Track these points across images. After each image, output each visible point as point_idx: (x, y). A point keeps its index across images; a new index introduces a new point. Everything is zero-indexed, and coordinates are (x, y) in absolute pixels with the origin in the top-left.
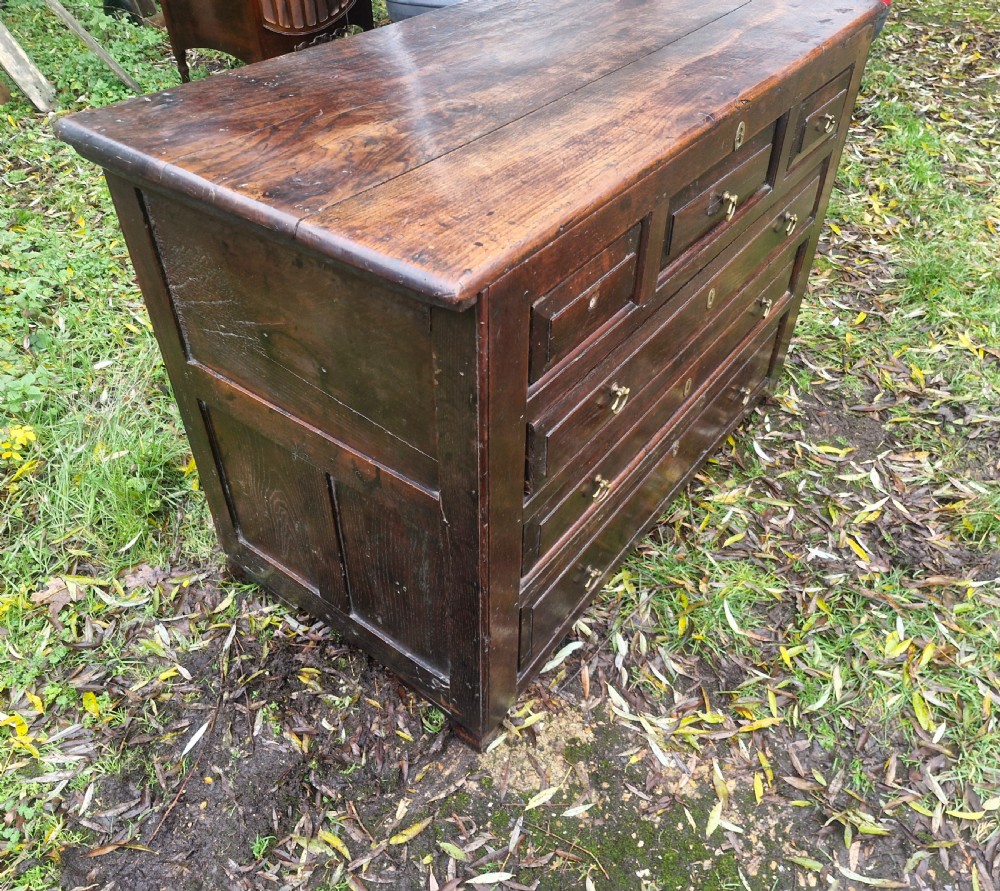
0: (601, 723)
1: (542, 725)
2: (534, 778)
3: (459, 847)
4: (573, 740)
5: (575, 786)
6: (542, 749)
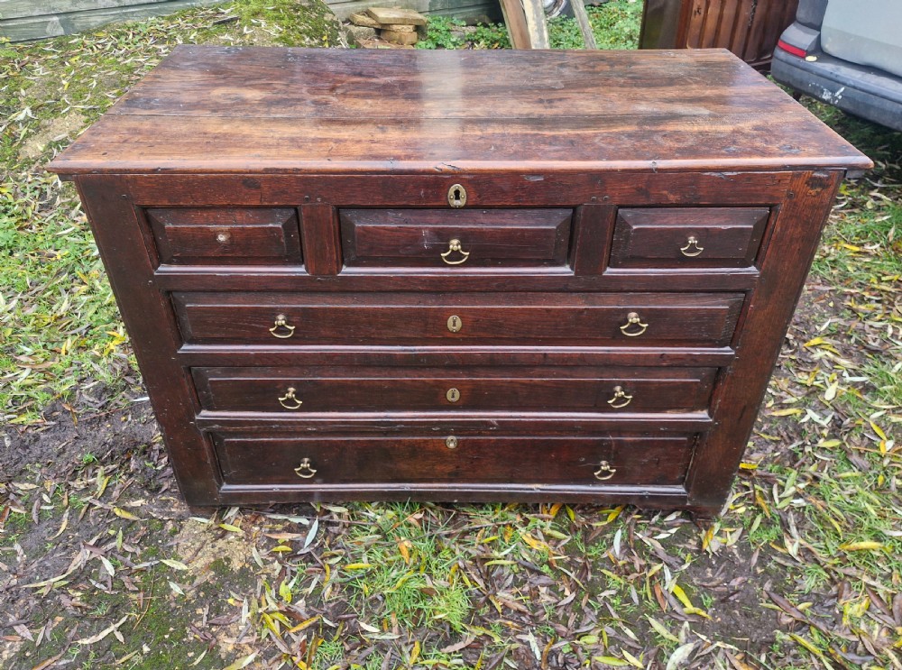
0: (251, 568)
1: (232, 538)
2: (189, 554)
3: (123, 541)
4: (228, 559)
5: (194, 578)
6: (213, 547)
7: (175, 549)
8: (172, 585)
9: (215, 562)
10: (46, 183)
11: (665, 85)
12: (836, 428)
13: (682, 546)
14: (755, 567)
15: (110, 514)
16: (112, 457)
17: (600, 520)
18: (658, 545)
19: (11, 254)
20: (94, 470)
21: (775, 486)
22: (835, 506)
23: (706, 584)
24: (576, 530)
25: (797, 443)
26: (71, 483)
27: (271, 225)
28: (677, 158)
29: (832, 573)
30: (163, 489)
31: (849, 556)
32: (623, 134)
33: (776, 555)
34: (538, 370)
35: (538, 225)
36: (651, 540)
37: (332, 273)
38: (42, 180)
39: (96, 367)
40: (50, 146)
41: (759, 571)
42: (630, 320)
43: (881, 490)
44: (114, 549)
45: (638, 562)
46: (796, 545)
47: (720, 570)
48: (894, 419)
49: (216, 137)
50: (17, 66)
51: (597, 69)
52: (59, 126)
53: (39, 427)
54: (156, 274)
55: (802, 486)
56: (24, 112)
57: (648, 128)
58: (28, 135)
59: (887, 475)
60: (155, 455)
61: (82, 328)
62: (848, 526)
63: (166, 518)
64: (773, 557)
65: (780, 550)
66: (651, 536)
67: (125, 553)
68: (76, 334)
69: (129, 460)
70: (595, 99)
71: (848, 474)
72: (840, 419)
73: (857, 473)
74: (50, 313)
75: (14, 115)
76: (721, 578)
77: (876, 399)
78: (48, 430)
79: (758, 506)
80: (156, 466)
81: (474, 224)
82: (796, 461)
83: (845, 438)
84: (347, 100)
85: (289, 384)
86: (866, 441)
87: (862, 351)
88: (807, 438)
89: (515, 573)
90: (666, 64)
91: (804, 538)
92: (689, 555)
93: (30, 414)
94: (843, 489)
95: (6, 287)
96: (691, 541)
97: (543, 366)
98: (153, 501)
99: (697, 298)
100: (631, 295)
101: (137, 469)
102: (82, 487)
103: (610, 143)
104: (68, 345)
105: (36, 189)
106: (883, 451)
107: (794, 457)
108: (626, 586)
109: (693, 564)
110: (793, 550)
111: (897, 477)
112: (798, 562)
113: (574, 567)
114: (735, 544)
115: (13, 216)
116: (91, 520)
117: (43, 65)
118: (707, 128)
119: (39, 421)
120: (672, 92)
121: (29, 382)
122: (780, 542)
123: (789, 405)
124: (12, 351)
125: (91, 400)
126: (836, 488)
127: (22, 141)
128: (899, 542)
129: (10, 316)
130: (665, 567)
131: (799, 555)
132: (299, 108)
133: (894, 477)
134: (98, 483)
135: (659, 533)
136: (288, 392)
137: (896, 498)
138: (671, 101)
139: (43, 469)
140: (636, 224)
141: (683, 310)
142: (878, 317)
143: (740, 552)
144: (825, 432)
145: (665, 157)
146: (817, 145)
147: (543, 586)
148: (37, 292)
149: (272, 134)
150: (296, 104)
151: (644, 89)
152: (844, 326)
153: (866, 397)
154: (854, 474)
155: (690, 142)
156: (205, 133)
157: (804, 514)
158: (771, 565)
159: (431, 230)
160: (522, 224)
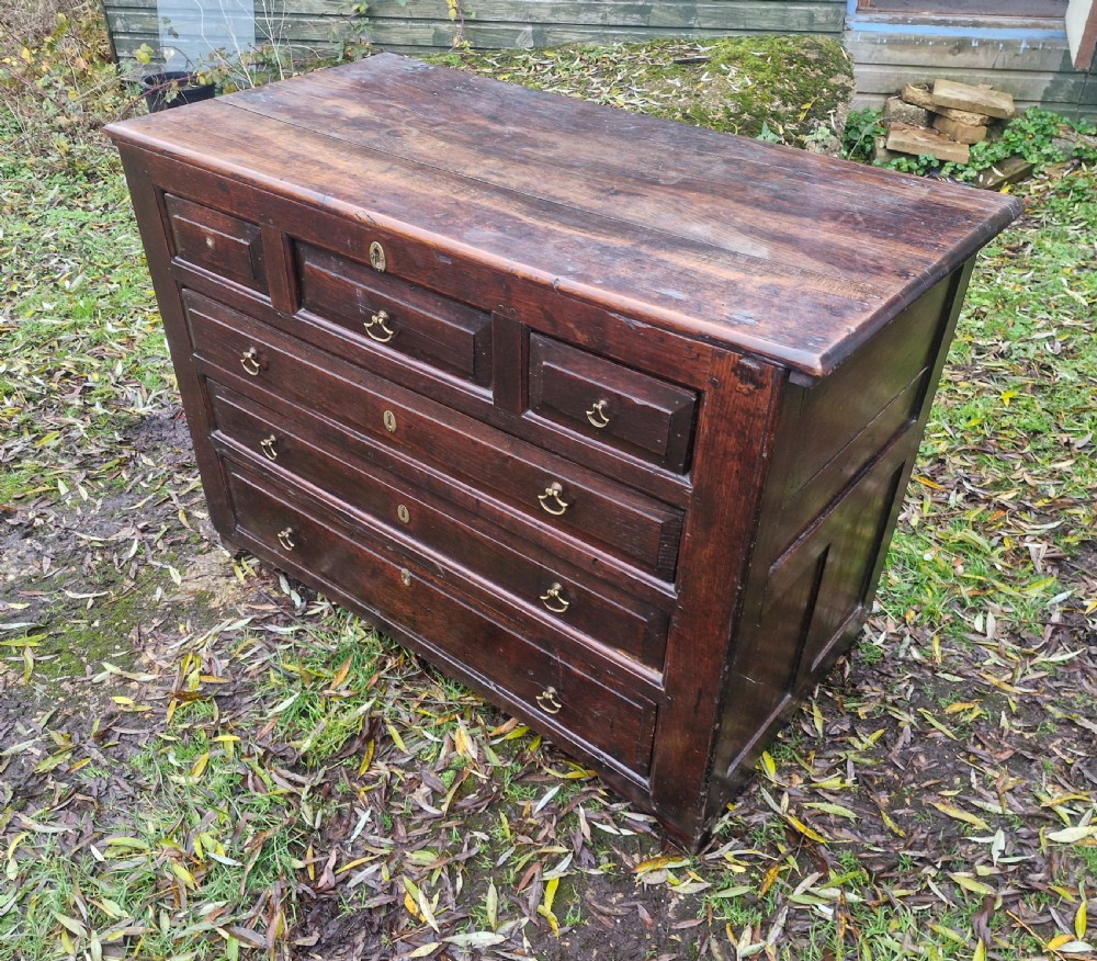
4: (213, 595)
5: (177, 594)
7: (188, 565)
8: (159, 590)
9: (203, 592)
13: (618, 852)
17: (558, 770)
18: (586, 830)
24: (521, 761)
27: (242, 241)
34: (480, 522)
35: (459, 323)
37: (288, 311)
45: (546, 832)
54: (172, 262)
57: (644, 248)
81: (401, 299)
96: (636, 856)
99: (628, 493)
100: (557, 459)
109: (606, 875)
140: (547, 360)
141: (611, 503)
147: (428, 785)
159: (365, 292)
160: (444, 318)
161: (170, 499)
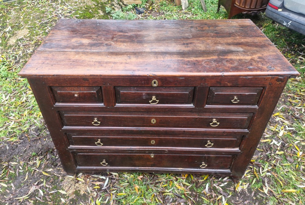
0: (87, 194)
1: (80, 183)
2: (67, 188)
3: (46, 183)
4: (79, 191)
5: (68, 197)
6: (74, 186)
7: (62, 187)
8: (62, 199)
9: (75, 191)
10: (17, 54)
11: (228, 37)
12: (283, 146)
13: (228, 189)
14: (253, 197)
15: (41, 174)
16: (41, 153)
17: (202, 179)
18: (221, 189)
19: (6, 79)
20: (36, 158)
21: (261, 168)
22: (281, 176)
23: (236, 203)
24: (193, 183)
25: (269, 152)
26: (29, 162)
27: (92, 92)
28: (231, 72)
29: (279, 200)
30: (58, 165)
31: (285, 194)
32: (212, 60)
33: (260, 193)
34: (181, 135)
35: (182, 92)
36: (218, 187)
37: (113, 106)
38: (15, 53)
39: (35, 121)
40: (17, 40)
41: (254, 198)
42: (213, 122)
43: (297, 170)
44: (43, 186)
45: (214, 195)
46: (267, 190)
47: (241, 198)
48: (303, 144)
49: (73, 61)
50: (5, 11)
51: (204, 29)
52: (20, 33)
53: (18, 142)
54: (54, 106)
55: (270, 168)
56: (9, 28)
57: (221, 57)
58: (10, 37)
59: (299, 165)
60: (55, 153)
61: (30, 107)
62: (285, 183)
63: (59, 176)
64: (259, 194)
65: (261, 191)
66: (218, 186)
67: (46, 188)
68: (28, 109)
69: (47, 154)
70: (203, 43)
71: (286, 164)
72: (284, 143)
73: (289, 164)
74: (20, 101)
75: (5, 29)
76: (241, 201)
77: (297, 136)
78: (21, 143)
79: (255, 175)
80: (55, 157)
81: (161, 91)
82: (268, 159)
83: (285, 151)
84: (117, 43)
85: (99, 138)
86: (293, 152)
87: (293, 118)
88: (272, 151)
89: (173, 198)
90: (228, 26)
91: (270, 187)
92: (231, 192)
93: (14, 138)
94: (284, 169)
95: (5, 92)
96: (232, 187)
97: (183, 134)
98: (55, 169)
99: (236, 115)
100: (214, 114)
101: (50, 158)
102: (32, 164)
103: (208, 65)
104: (26, 113)
105: (13, 56)
106: (298, 156)
107: (268, 157)
108: (210, 203)
109: (232, 195)
110: (266, 191)
111: (303, 165)
112: (267, 196)
113: (192, 196)
114: (246, 188)
115: (6, 66)
116: (35, 176)
117: (14, 10)
118: (242, 57)
119: (18, 140)
120: (230, 40)
121: (14, 126)
122: (262, 188)
123: (267, 138)
124: (8, 115)
125: (34, 133)
126: (281, 169)
127: (8, 39)
128: (302, 189)
129: (7, 102)
130: (223, 196)
131: (268, 193)
132: (101, 47)
133: (302, 166)
134: (37, 163)
135: (221, 184)
136: (98, 141)
137: (302, 173)
138: (229, 44)
139: (19, 157)
140: (216, 92)
141: (231, 118)
142: (299, 105)
143: (248, 191)
144: (279, 148)
145: (227, 71)
146: (280, 66)
147: (182, 202)
148: (15, 94)
149: (92, 60)
150: (100, 46)
151: (220, 38)
152: (287, 108)
153: (293, 136)
154: (288, 164)
155: (236, 64)
156: (70, 60)
157: (270, 178)
158: (258, 196)
159: (146, 93)
160: (177, 92)
161: (35, 171)
